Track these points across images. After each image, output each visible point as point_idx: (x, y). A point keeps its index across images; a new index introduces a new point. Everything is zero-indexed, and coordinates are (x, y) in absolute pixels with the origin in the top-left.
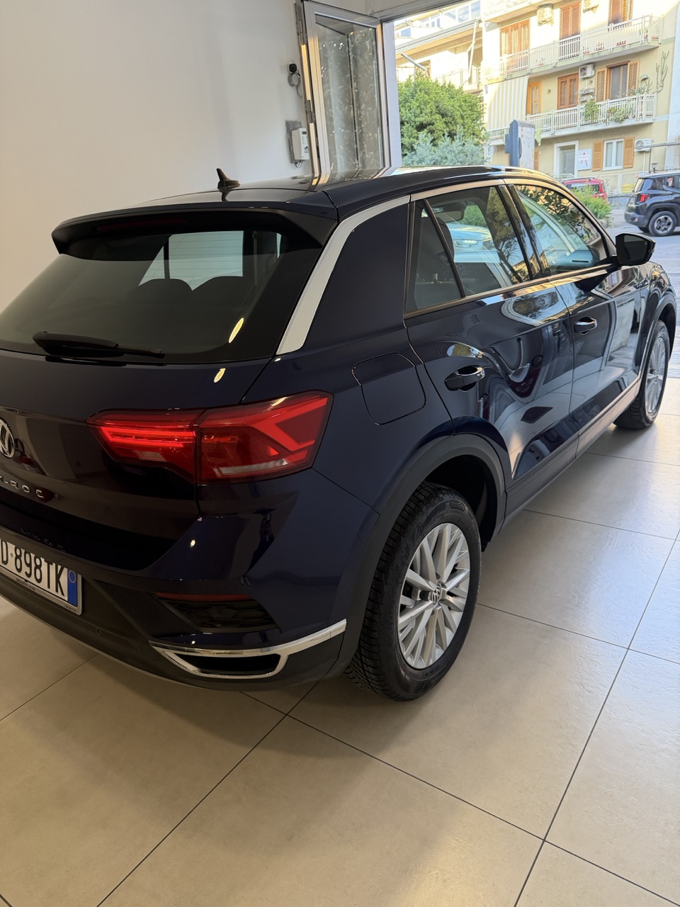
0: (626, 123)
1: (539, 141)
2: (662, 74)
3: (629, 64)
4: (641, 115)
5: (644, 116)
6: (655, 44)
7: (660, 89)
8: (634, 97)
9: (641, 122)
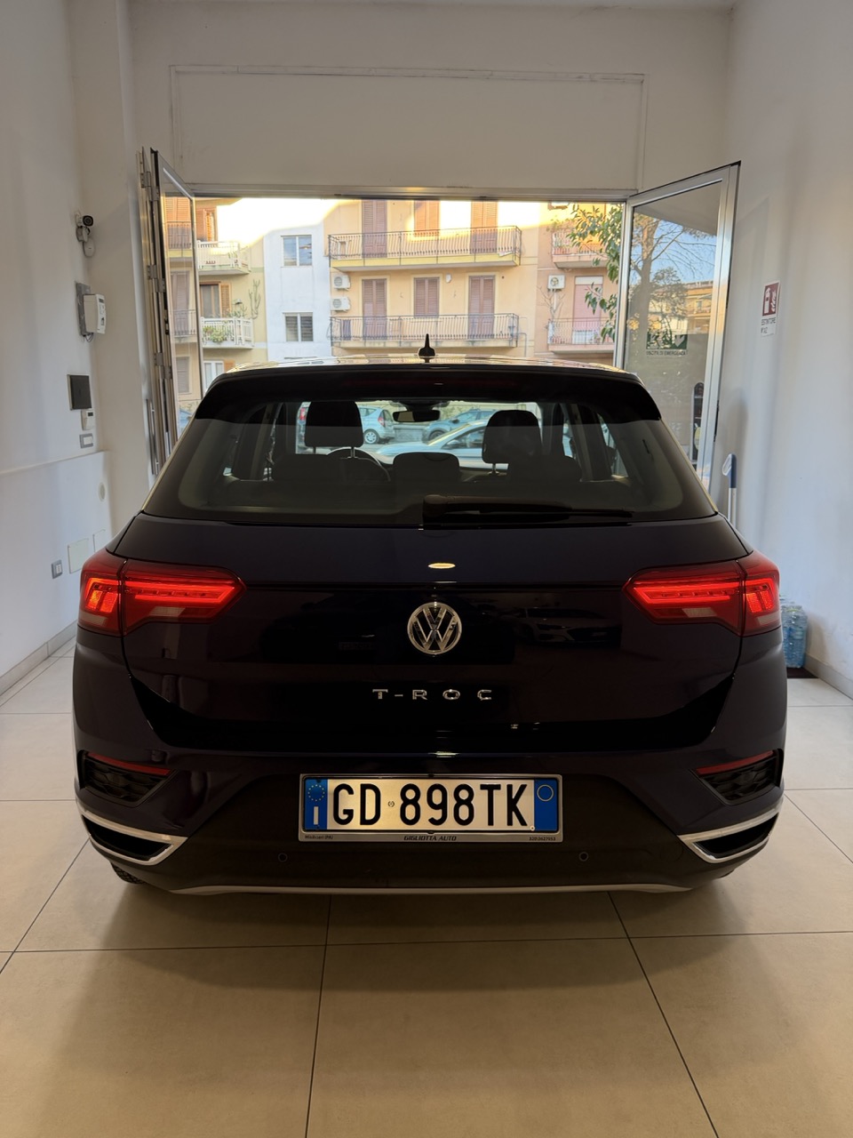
0: (225, 345)
2: (256, 301)
3: (220, 285)
4: (240, 339)
5: (243, 341)
6: (245, 269)
7: (255, 316)
8: (230, 319)
9: (240, 346)
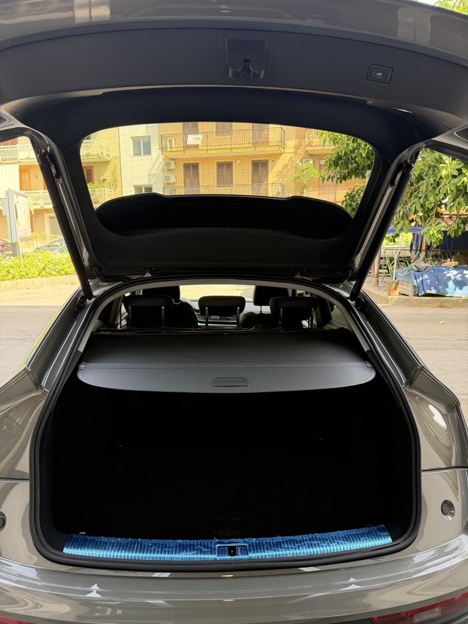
1: (33, 211)
6: (108, 159)
7: (115, 187)
